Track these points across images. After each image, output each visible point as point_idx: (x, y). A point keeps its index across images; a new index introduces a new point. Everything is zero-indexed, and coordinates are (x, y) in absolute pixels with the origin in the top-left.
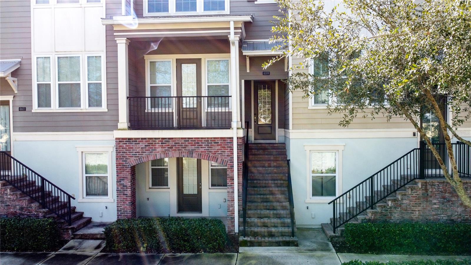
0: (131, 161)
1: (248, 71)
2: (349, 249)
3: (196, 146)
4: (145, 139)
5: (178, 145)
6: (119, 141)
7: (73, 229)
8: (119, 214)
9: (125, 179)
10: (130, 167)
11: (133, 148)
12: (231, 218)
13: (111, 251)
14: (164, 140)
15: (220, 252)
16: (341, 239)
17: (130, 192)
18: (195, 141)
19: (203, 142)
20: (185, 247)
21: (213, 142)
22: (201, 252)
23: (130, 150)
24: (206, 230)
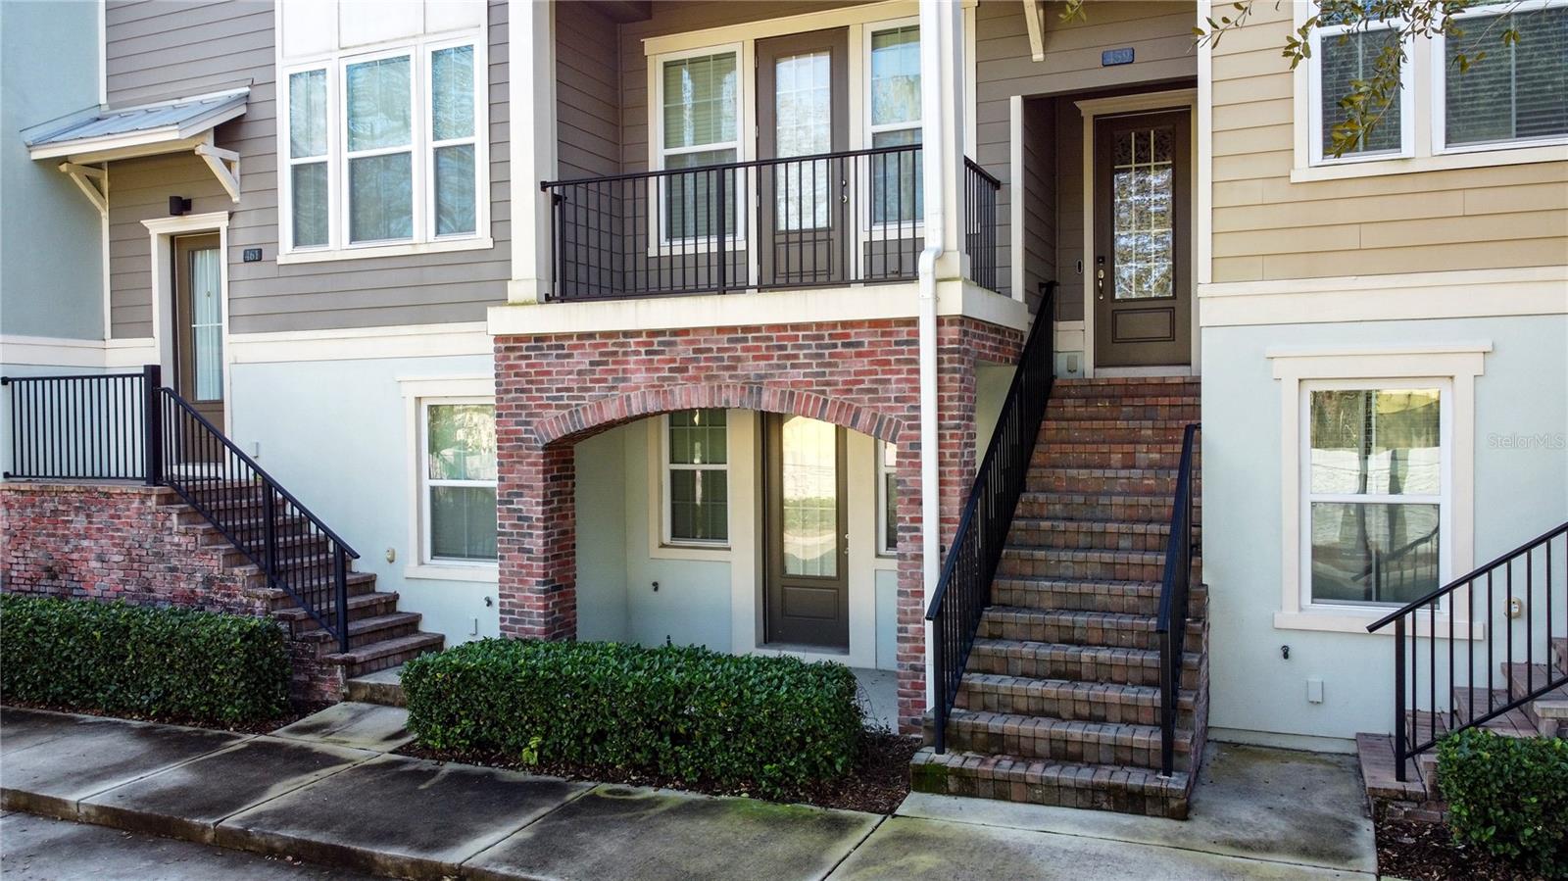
0: (542, 424)
1: (1038, 55)
2: (1458, 862)
3: (775, 361)
4: (591, 335)
5: (707, 359)
6: (508, 349)
7: (350, 665)
8: (507, 623)
9: (526, 491)
10: (540, 445)
11: (549, 373)
12: (913, 668)
13: (425, 751)
14: (656, 340)
15: (816, 803)
16: (1434, 814)
17: (541, 542)
18: (769, 339)
19: (801, 342)
20: (677, 766)
21: (839, 342)
22: (740, 794)
23: (542, 382)
24: (756, 702)
